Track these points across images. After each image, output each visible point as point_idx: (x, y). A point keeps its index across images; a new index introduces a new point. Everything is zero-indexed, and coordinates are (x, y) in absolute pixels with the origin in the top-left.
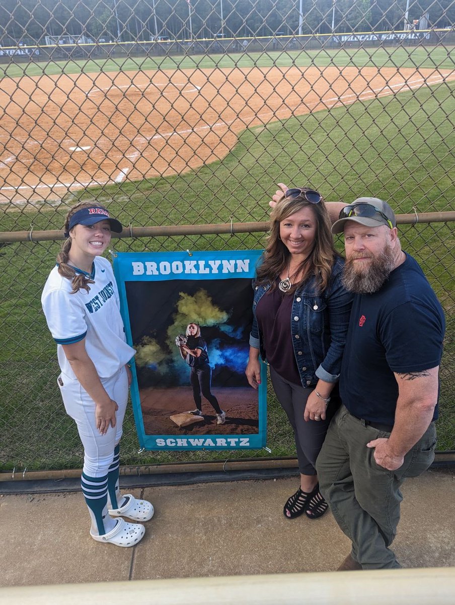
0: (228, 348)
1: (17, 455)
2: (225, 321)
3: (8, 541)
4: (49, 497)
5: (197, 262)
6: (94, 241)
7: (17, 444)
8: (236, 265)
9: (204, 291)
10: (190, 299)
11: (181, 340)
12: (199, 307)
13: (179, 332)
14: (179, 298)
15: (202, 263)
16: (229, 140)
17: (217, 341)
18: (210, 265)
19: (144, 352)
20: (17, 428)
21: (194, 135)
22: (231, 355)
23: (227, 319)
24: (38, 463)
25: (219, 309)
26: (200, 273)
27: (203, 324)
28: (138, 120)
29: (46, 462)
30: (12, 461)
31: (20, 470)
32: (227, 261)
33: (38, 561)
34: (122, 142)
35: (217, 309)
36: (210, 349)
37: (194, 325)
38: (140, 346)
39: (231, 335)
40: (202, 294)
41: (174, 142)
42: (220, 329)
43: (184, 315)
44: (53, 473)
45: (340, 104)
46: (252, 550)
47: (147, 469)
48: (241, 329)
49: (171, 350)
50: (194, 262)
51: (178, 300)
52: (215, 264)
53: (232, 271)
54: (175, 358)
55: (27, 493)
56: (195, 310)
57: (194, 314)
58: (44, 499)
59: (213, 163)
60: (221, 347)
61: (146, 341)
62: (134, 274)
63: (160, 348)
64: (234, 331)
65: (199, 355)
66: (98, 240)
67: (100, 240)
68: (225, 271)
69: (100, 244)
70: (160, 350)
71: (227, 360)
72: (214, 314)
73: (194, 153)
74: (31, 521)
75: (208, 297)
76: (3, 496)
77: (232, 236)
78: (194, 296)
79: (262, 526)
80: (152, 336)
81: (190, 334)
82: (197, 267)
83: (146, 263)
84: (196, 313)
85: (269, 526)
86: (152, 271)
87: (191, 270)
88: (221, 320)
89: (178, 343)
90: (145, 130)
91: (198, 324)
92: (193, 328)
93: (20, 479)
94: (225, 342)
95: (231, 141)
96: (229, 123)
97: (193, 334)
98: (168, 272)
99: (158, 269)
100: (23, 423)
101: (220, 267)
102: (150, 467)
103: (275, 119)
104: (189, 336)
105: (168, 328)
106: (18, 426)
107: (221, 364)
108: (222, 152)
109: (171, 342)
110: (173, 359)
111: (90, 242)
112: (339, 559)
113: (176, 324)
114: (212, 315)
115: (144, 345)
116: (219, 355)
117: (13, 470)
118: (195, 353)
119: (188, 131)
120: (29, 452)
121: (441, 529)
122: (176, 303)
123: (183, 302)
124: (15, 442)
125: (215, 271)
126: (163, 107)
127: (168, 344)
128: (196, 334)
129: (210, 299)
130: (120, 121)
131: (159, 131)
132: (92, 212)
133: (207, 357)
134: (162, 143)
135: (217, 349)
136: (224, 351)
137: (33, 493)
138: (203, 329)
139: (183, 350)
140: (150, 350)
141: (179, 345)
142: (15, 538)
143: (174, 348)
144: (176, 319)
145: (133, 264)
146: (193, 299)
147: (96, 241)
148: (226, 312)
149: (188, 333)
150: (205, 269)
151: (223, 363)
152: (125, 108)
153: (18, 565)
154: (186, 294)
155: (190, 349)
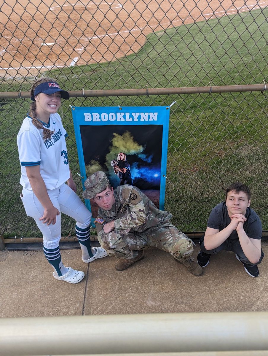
0: (143, 168)
1: (17, 229)
2: (141, 151)
3: (14, 277)
4: (37, 253)
5: (125, 114)
6: (52, 104)
7: (17, 222)
8: (149, 116)
9: (129, 132)
10: (120, 137)
11: (114, 163)
12: (125, 142)
13: (113, 158)
14: (113, 136)
15: (128, 114)
16: (140, 40)
17: (136, 163)
18: (133, 116)
19: (91, 169)
20: (16, 213)
21: (119, 37)
22: (144, 172)
23: (142, 151)
24: (29, 234)
25: (138, 144)
26: (126, 121)
27: (128, 153)
28: (83, 26)
29: (34, 233)
30: (14, 232)
31: (19, 237)
32: (143, 113)
33: (31, 288)
34: (73, 40)
35: (137, 144)
36: (132, 168)
37: (122, 154)
38: (89, 166)
39: (145, 160)
40: (127, 134)
41: (106, 41)
42: (138, 156)
43: (116, 147)
44: (38, 239)
45: (214, 17)
46: (155, 284)
47: (94, 238)
48: (151, 157)
49: (108, 169)
50: (123, 114)
51: (113, 138)
52: (136, 115)
53: (147, 120)
54: (111, 174)
55: (24, 250)
56: (123, 144)
57: (123, 147)
58: (34, 254)
59: (131, 55)
60: (139, 167)
61: (93, 163)
62: (85, 121)
63: (101, 167)
64: (147, 157)
65: (125, 172)
66: (54, 103)
67: (55, 103)
68: (142, 120)
69: (55, 106)
70: (101, 168)
71: (142, 175)
72: (135, 147)
73: (119, 48)
74: (27, 266)
75: (131, 136)
76: (10, 252)
77: (147, 97)
78: (123, 135)
79: (160, 271)
80: (97, 160)
81: (120, 160)
82: (124, 117)
83: (93, 114)
84: (123, 146)
85: (164, 271)
86: (96, 119)
87: (121, 118)
88: (139, 151)
89: (112, 165)
90: (88, 33)
91: (125, 153)
92: (122, 156)
93: (20, 242)
94: (141, 164)
95: (142, 40)
96: (142, 29)
97: (122, 159)
98: (106, 120)
99: (100, 118)
100: (20, 210)
101: (139, 117)
102: (95, 237)
103: (171, 26)
104: (119, 160)
105: (106, 155)
106: (16, 212)
107: (138, 177)
108: (136, 48)
109: (108, 164)
110: (109, 174)
111: (49, 105)
112: (205, 290)
113: (111, 153)
114: (134, 148)
115: (92, 165)
116: (137, 172)
117: (15, 237)
118: (123, 171)
119: (115, 34)
120: (24, 227)
121: (265, 275)
122: (111, 140)
123: (115, 139)
124: (15, 221)
125: (136, 120)
126: (99, 17)
127: (106, 165)
128: (124, 159)
129: (132, 137)
130: (72, 27)
131: (97, 33)
132: (50, 85)
133: (130, 173)
134: (98, 42)
135: (136, 168)
136: (140, 170)
137: (27, 250)
138: (128, 156)
139: (115, 169)
140: (95, 168)
141: (113, 165)
142: (17, 275)
143: (110, 167)
144: (111, 150)
145: (85, 114)
146: (122, 137)
147: (53, 104)
148: (142, 146)
149: (119, 158)
150: (129, 118)
151: (140, 176)
152: (75, 18)
153: (20, 290)
154: (118, 134)
155: (120, 168)
